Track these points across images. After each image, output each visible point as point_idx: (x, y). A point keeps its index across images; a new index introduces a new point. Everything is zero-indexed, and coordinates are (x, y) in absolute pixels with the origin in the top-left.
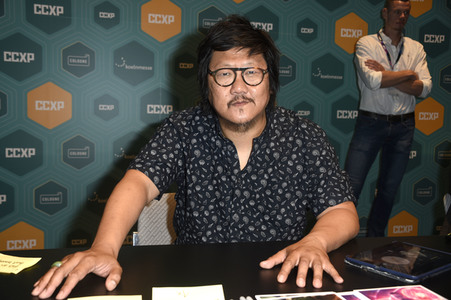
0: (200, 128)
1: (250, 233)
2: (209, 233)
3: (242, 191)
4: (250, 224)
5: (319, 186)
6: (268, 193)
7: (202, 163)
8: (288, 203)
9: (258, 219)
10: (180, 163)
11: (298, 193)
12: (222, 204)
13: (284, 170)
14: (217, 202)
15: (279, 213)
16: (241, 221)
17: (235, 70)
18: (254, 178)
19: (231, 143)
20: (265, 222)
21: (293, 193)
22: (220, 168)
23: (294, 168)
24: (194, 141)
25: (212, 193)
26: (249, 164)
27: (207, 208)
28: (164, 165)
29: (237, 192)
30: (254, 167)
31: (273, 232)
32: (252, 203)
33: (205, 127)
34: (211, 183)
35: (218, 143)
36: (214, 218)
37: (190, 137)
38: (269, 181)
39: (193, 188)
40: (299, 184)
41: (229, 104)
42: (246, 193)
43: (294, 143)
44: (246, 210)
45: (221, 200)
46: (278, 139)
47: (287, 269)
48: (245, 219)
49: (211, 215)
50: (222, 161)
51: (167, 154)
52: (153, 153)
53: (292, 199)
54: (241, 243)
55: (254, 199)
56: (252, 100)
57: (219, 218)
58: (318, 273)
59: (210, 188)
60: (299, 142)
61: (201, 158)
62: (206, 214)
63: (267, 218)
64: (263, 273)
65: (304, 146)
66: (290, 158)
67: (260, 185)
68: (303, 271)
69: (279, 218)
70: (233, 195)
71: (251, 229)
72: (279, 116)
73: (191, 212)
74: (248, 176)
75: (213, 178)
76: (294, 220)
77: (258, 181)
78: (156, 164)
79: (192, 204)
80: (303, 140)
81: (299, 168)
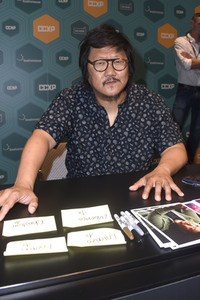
0: (82, 100)
1: (118, 167)
2: (91, 169)
3: (112, 140)
4: (118, 162)
5: (161, 134)
6: (129, 140)
7: (84, 123)
8: (142, 146)
9: (123, 158)
10: (69, 123)
11: (149, 139)
12: (99, 150)
13: (139, 124)
14: (95, 148)
15: (137, 153)
16: (112, 160)
17: (108, 61)
18: (119, 131)
19: (103, 108)
20: (128, 160)
21: (145, 140)
22: (96, 126)
23: (145, 123)
24: (78, 108)
25: (92, 143)
26: (115, 122)
27: (88, 153)
28: (59, 126)
29: (109, 141)
30: (119, 123)
31: (133, 166)
32: (119, 148)
33: (85, 99)
34: (90, 136)
35: (94, 109)
36: (94, 159)
37: (75, 106)
38: (129, 132)
39: (79, 139)
40: (149, 133)
41: (104, 84)
42: (115, 141)
43: (144, 107)
44: (115, 152)
45: (98, 147)
46: (133, 105)
47: (147, 190)
48: (115, 158)
49: (92, 157)
50: (98, 121)
51: (61, 117)
52: (51, 117)
53: (145, 144)
54: (112, 174)
55: (120, 145)
56: (119, 80)
57: (97, 159)
58: (168, 191)
59: (90, 139)
60: (147, 106)
61: (83, 119)
62: (89, 156)
63: (129, 157)
64: (132, 194)
65: (151, 108)
66: (142, 117)
67: (124, 135)
68: (158, 190)
69: (137, 156)
70: (106, 143)
71: (119, 165)
72: (134, 89)
73: (78, 156)
74: (116, 130)
75: (92, 132)
76: (146, 157)
77: (122, 133)
78: (53, 125)
79: (79, 150)
80: (150, 105)
81: (149, 123)
